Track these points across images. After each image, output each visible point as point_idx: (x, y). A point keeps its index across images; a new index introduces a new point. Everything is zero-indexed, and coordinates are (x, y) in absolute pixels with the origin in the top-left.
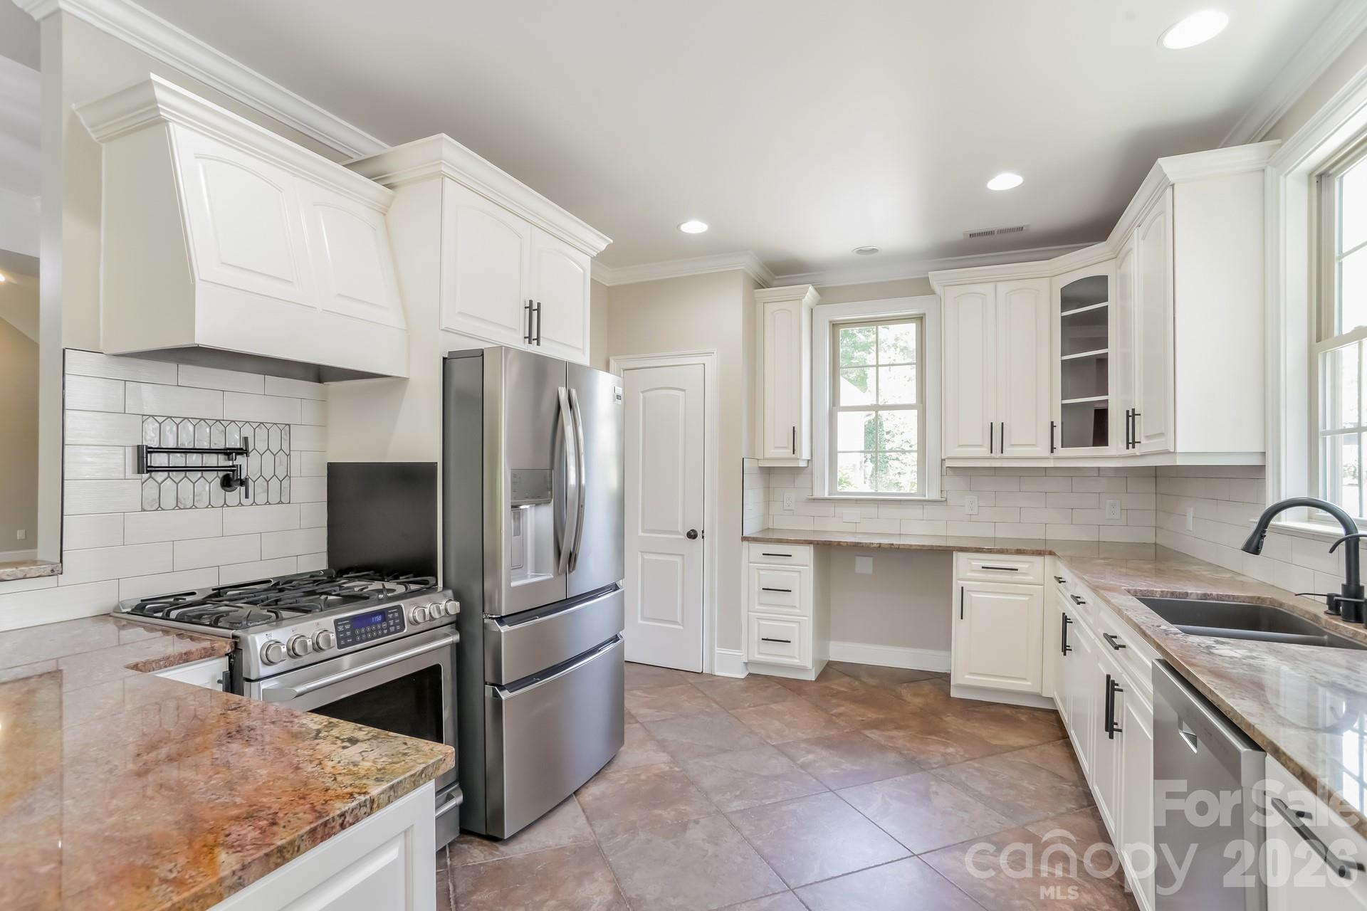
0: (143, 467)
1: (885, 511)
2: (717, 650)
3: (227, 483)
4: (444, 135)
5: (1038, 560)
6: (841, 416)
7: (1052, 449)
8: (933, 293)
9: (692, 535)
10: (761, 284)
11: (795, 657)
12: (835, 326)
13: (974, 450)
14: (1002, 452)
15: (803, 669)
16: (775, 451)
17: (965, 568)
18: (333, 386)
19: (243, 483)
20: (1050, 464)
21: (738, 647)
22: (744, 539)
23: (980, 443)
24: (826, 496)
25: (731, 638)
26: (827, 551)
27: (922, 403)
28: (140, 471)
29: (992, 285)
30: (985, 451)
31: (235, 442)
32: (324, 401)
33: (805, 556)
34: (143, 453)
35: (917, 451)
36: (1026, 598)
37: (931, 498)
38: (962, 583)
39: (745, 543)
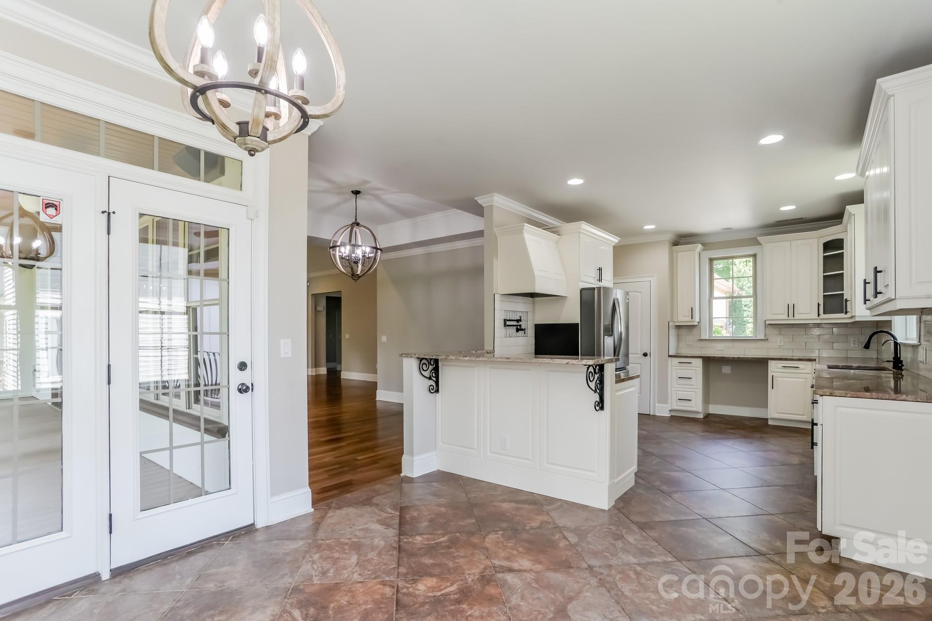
0: (505, 325)
1: (737, 344)
2: (657, 405)
3: (518, 330)
4: (583, 222)
5: (809, 363)
6: (714, 302)
7: (819, 315)
8: (761, 245)
9: (645, 355)
10: (676, 243)
11: (693, 407)
12: (711, 260)
13: (781, 316)
14: (794, 316)
15: (698, 412)
16: (683, 318)
17: (774, 368)
18: (537, 299)
19: (522, 330)
20: (818, 322)
21: (667, 403)
22: (670, 356)
23: (783, 313)
24: (707, 338)
25: (663, 399)
26: (709, 362)
27: (755, 295)
28: (505, 326)
29: (789, 242)
30: (785, 317)
31: (518, 318)
32: (534, 304)
33: (699, 363)
34: (505, 321)
35: (753, 317)
36: (804, 380)
37: (761, 338)
38: (772, 374)
39: (670, 358)
